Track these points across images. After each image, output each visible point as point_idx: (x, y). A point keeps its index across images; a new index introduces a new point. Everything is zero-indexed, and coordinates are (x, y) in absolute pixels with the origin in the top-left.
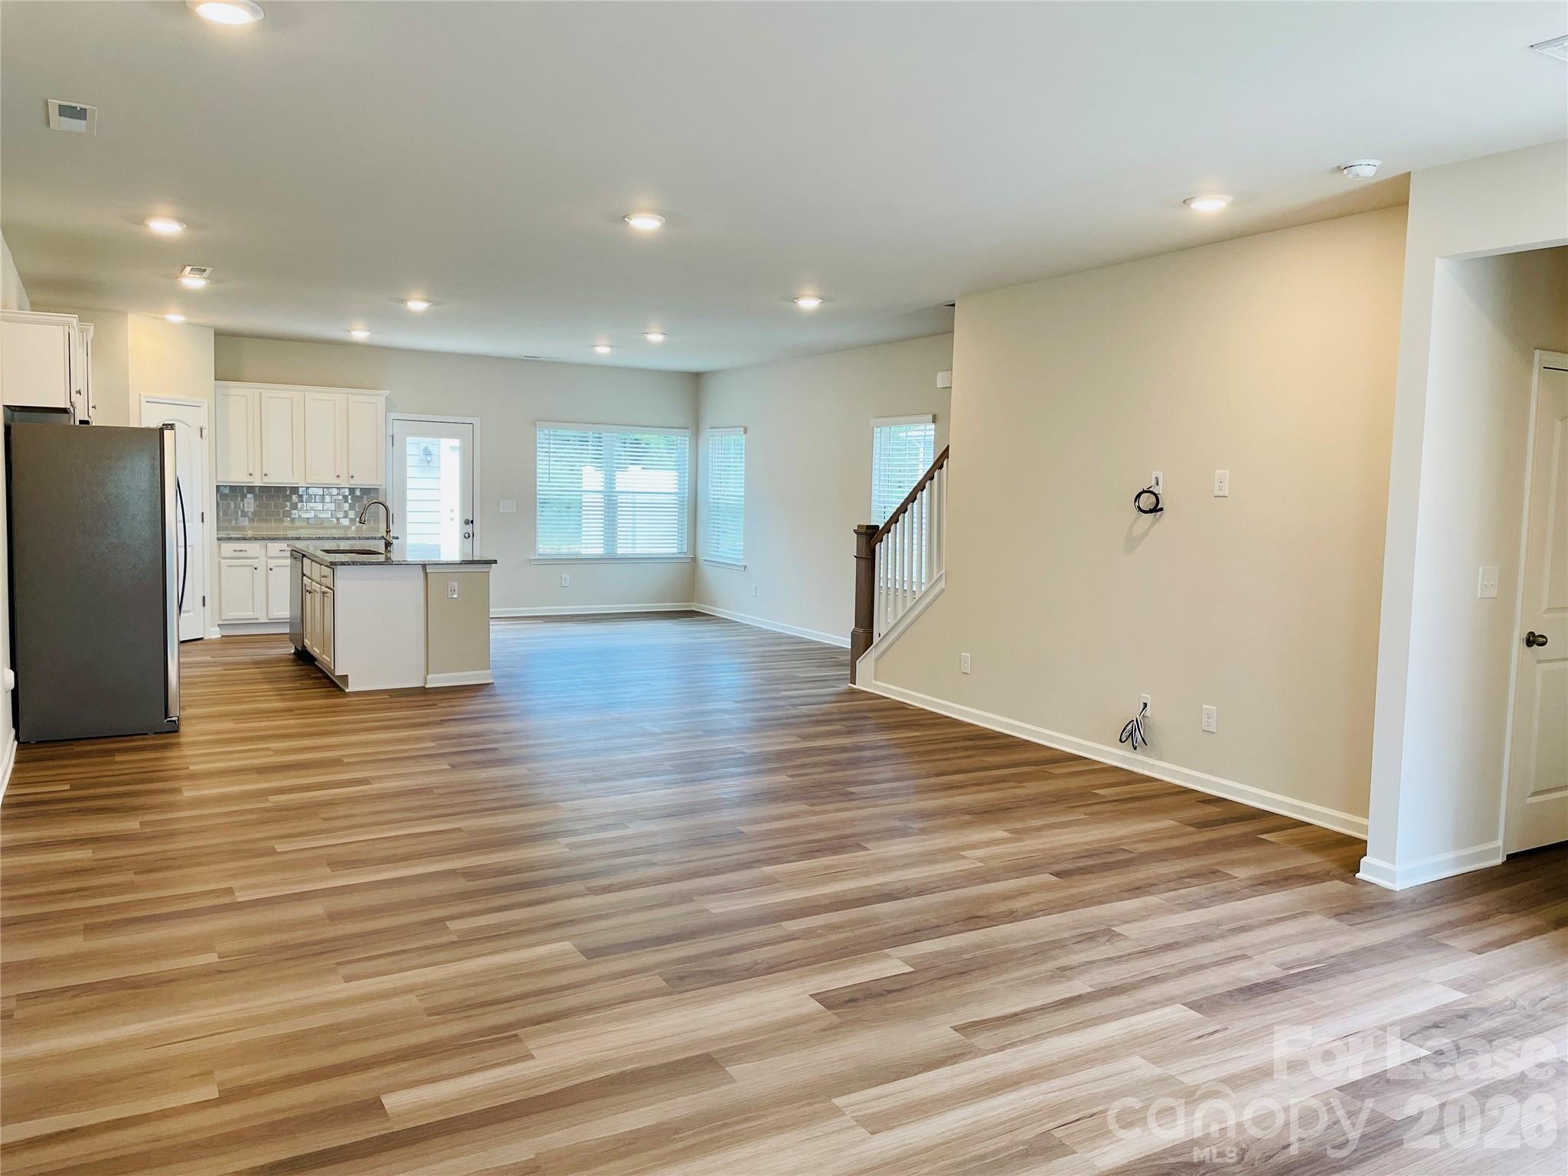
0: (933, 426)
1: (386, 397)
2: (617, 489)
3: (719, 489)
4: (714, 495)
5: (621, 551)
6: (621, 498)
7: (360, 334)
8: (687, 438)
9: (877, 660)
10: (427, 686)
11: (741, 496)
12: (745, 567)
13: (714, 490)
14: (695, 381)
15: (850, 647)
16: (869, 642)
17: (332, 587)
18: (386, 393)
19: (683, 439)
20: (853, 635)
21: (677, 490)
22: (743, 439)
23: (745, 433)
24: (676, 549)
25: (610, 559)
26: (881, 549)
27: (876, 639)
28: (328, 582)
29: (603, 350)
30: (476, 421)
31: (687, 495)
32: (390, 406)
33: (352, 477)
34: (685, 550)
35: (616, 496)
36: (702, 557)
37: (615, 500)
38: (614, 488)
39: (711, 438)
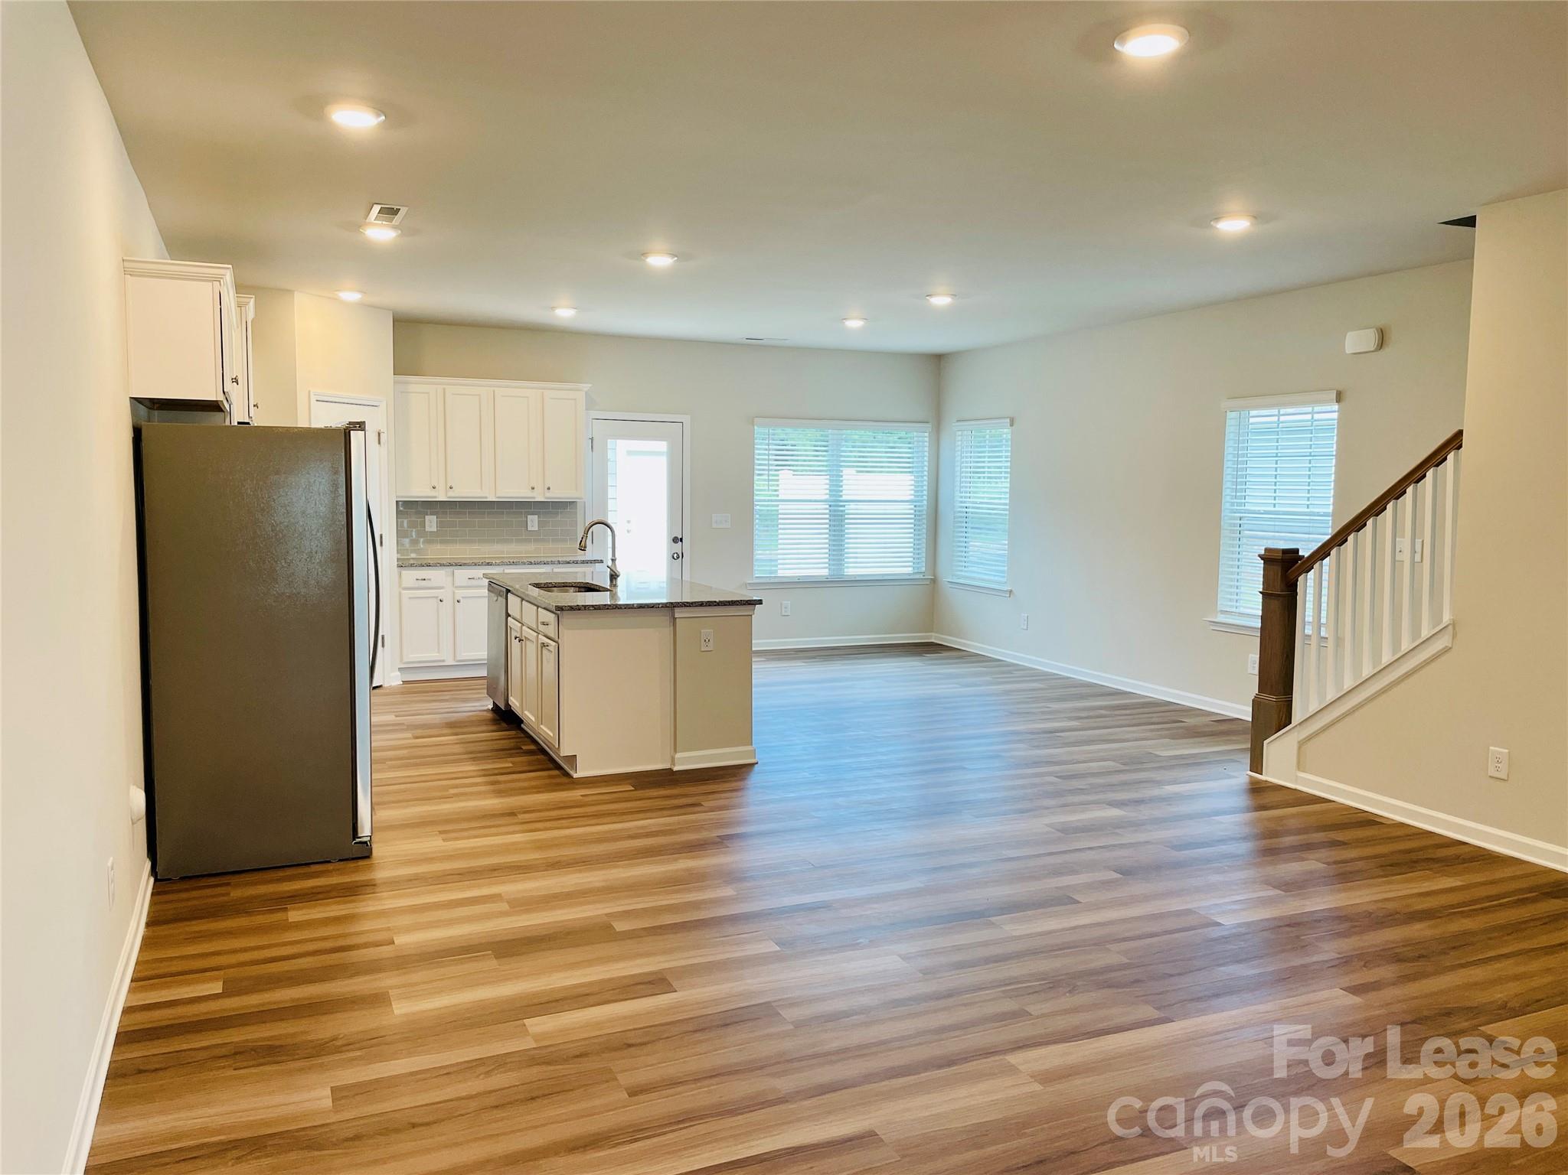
0: (1336, 407)
1: (586, 392)
2: (844, 498)
3: (968, 495)
4: (961, 502)
5: (851, 571)
6: (850, 508)
7: (564, 313)
8: (927, 434)
9: (1301, 744)
10: (676, 769)
11: (1005, 504)
12: (1011, 591)
13: (961, 497)
14: (937, 362)
15: (1251, 720)
16: (1284, 718)
17: (557, 639)
18: (586, 387)
19: (922, 437)
20: (1256, 704)
21: (912, 497)
22: (1006, 432)
23: (1012, 425)
24: (911, 569)
25: (837, 582)
26: (1308, 585)
27: (1297, 716)
28: (551, 631)
29: (854, 324)
30: (686, 419)
31: (925, 502)
32: (590, 404)
33: (549, 489)
34: (924, 569)
35: (844, 506)
36: (946, 577)
37: (842, 511)
38: (841, 496)
39: (960, 433)
